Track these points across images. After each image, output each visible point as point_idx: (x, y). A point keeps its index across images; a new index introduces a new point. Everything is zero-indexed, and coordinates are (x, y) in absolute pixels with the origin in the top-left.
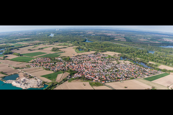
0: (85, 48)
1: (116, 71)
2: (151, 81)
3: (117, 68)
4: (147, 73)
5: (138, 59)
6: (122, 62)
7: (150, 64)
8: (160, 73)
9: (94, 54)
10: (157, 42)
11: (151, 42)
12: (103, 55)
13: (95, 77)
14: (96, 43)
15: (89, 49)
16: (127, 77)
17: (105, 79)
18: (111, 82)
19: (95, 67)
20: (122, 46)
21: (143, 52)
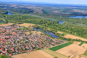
0: (4, 20)
1: (26, 42)
2: (55, 51)
3: (28, 39)
4: (53, 43)
5: (49, 29)
6: (34, 33)
7: (58, 34)
8: (65, 42)
9: (11, 26)
10: (68, 13)
11: (63, 13)
12: (20, 27)
13: (4, 50)
14: (16, 16)
15: (8, 21)
16: (34, 48)
17: (13, 51)
18: (18, 53)
19: (8, 39)
20: (37, 18)
21: (54, 23)
